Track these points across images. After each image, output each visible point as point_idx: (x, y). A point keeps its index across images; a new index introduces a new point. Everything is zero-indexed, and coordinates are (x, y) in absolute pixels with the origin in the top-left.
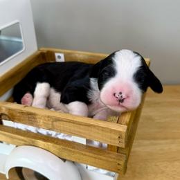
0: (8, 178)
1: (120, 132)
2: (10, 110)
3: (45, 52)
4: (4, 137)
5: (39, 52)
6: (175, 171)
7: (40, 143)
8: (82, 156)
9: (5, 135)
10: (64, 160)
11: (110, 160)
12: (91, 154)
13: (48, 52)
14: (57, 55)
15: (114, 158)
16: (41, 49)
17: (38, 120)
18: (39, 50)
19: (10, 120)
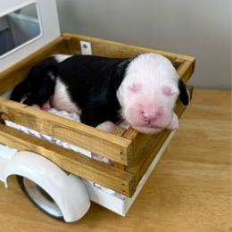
0: (6, 186)
1: (121, 147)
2: (9, 109)
3: (68, 38)
4: (4, 138)
5: (62, 38)
6: (216, 205)
7: (42, 150)
8: (85, 171)
9: (6, 137)
10: (68, 173)
11: (114, 178)
12: (94, 169)
13: (72, 39)
14: (82, 43)
15: (119, 177)
16: (65, 35)
17: (38, 123)
18: (62, 36)
19: (10, 120)
